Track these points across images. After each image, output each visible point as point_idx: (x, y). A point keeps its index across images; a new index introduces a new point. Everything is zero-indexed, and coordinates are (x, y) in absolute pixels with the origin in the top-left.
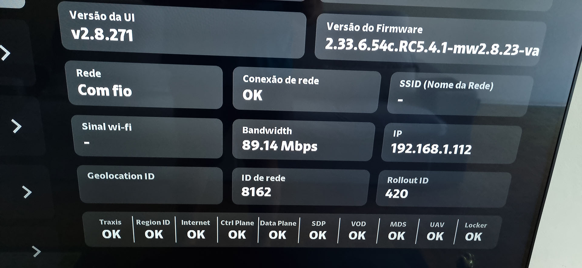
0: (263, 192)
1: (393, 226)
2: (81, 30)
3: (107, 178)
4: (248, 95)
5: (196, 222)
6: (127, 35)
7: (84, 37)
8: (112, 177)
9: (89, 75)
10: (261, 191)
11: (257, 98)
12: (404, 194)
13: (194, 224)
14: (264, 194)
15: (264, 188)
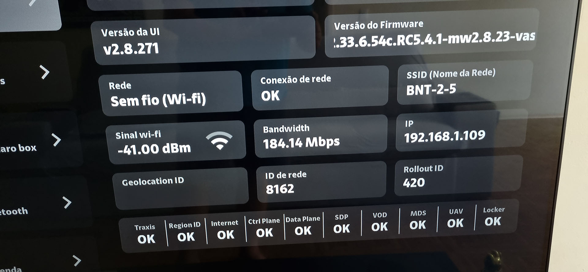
0: (286, 189)
1: (414, 215)
2: (112, 46)
3: (140, 184)
4: (266, 96)
5: (225, 222)
6: (153, 48)
7: (115, 53)
8: (144, 182)
9: (120, 87)
10: (284, 188)
11: (275, 98)
12: (421, 182)
13: (224, 225)
14: (288, 191)
15: (287, 185)
